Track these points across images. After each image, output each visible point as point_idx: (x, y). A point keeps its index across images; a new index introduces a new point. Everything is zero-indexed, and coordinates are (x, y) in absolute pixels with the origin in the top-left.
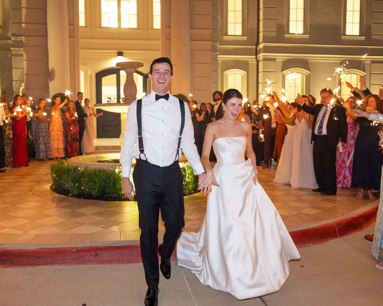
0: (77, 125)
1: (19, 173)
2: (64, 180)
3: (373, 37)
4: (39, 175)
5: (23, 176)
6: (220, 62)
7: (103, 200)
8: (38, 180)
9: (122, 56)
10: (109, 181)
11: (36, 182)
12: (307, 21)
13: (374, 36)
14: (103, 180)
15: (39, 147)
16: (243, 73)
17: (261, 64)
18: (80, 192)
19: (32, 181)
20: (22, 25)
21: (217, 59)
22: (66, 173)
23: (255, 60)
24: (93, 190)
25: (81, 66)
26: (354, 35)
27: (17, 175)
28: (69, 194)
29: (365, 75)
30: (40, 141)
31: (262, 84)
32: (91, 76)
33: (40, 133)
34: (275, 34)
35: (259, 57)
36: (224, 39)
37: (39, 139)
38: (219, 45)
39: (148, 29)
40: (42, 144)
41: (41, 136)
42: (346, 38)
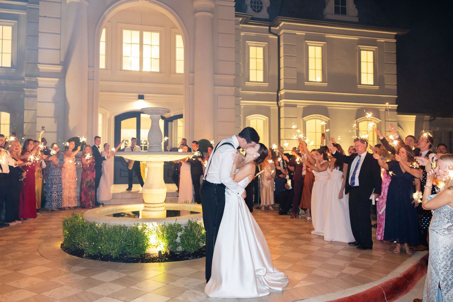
0: (93, 171)
1: (26, 228)
2: (78, 239)
3: (386, 87)
4: (47, 229)
5: (30, 231)
6: (242, 107)
7: (123, 262)
8: (47, 236)
9: (143, 99)
10: (130, 239)
11: (45, 239)
12: (325, 70)
13: (388, 86)
14: (124, 238)
15: (51, 195)
16: (265, 118)
17: (282, 110)
18: (96, 252)
19: (39, 237)
20: (37, 66)
21: (239, 105)
22: (81, 230)
23: (277, 106)
24: (112, 250)
25: (99, 108)
26: (368, 84)
27: (22, 230)
28: (84, 255)
29: (380, 122)
30: (53, 188)
31: (284, 129)
32: (109, 120)
33: (54, 180)
34: (295, 82)
35: (280, 103)
36: (246, 85)
37: (52, 186)
38: (241, 91)
39: (170, 73)
40: (55, 192)
41: (55, 183)
42: (361, 87)
